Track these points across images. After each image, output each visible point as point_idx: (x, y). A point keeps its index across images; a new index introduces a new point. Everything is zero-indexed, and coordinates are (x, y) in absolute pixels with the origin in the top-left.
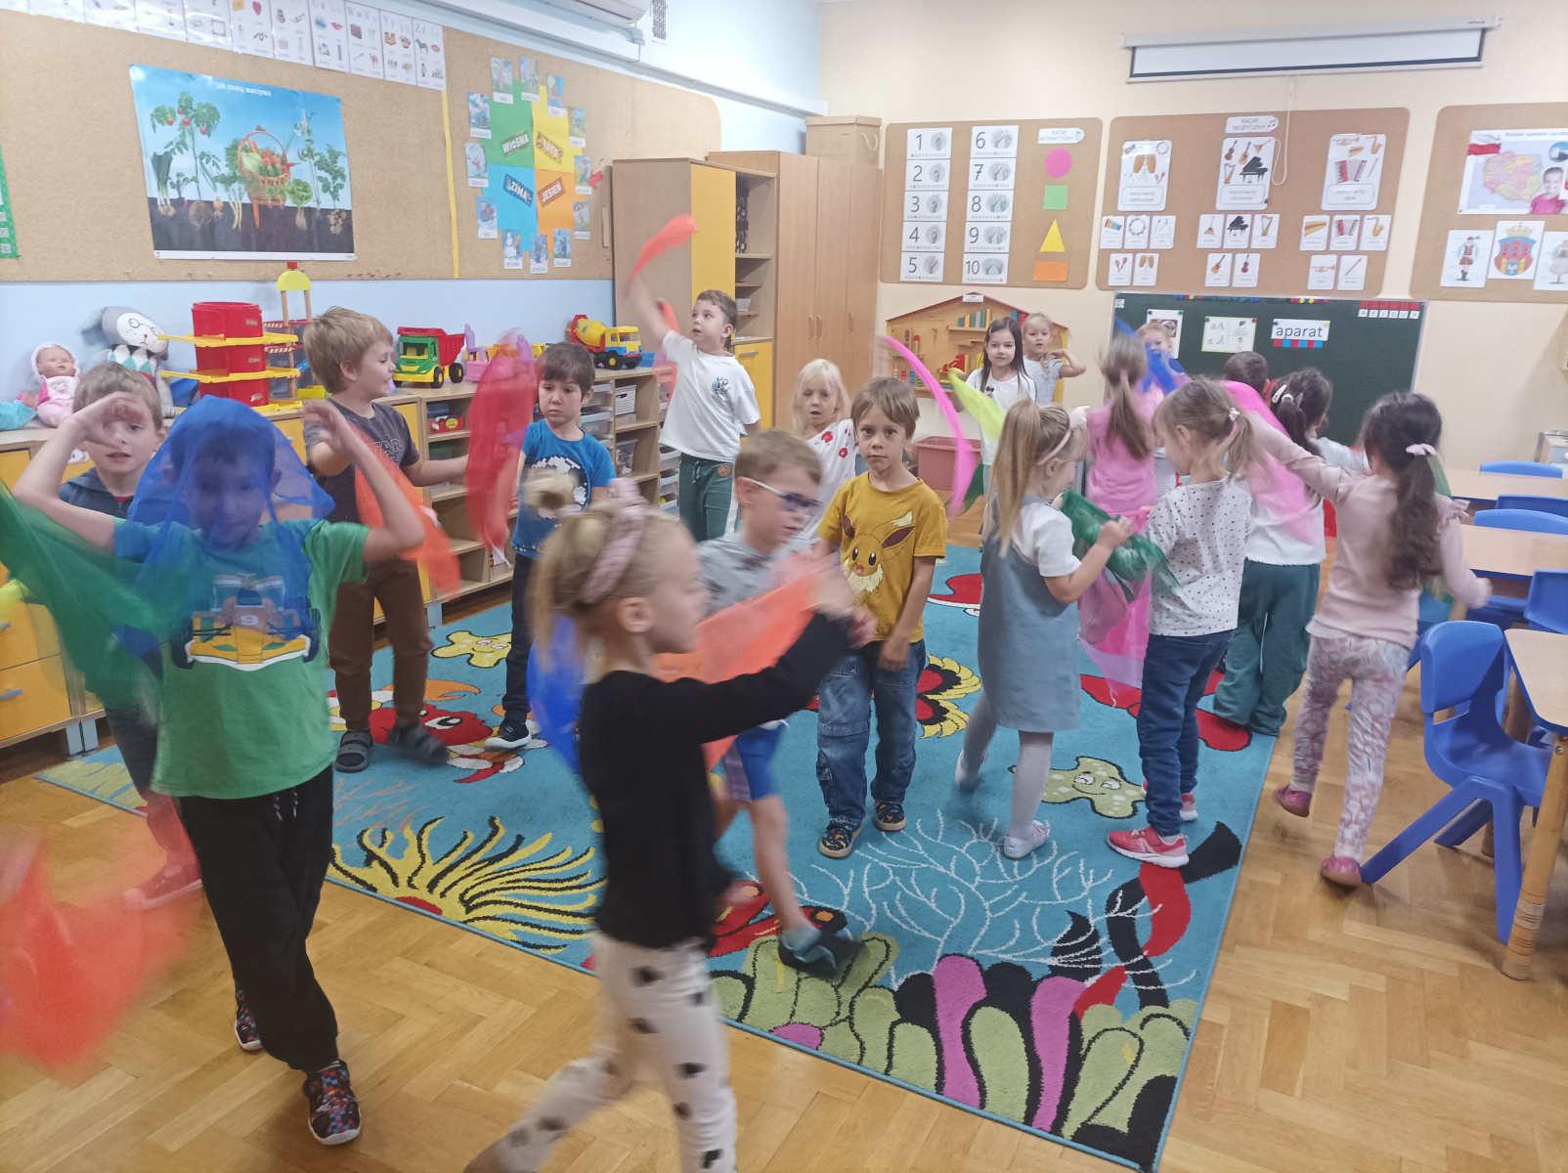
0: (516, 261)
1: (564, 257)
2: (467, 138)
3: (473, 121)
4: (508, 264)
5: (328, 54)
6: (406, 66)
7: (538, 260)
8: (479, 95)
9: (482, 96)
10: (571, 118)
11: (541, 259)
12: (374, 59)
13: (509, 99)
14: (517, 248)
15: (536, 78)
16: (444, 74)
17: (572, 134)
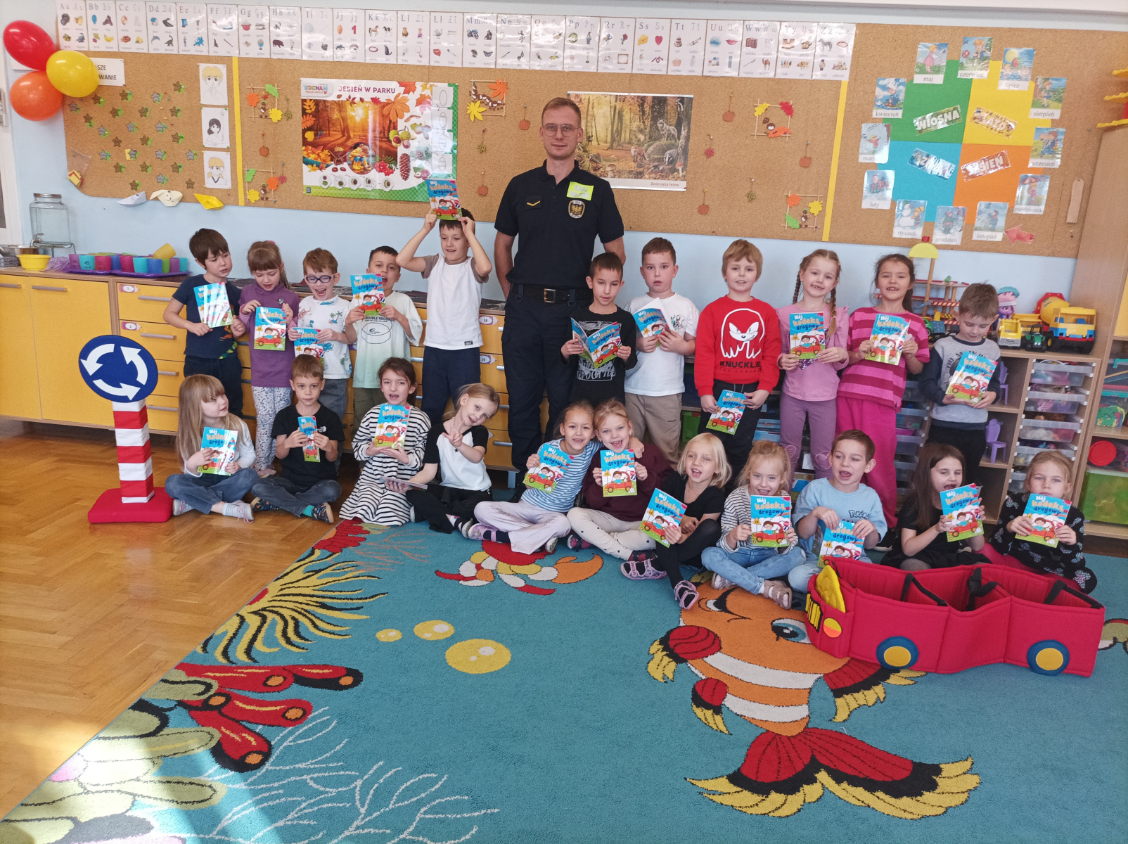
0: (913, 231)
1: (993, 230)
2: (867, 118)
3: (879, 103)
4: (900, 233)
5: (718, 64)
6: (802, 64)
7: (947, 231)
8: (893, 80)
9: (897, 80)
10: (1037, 91)
11: (952, 231)
12: (766, 63)
13: (938, 79)
14: (917, 219)
15: (988, 54)
16: (848, 66)
17: (1035, 104)
